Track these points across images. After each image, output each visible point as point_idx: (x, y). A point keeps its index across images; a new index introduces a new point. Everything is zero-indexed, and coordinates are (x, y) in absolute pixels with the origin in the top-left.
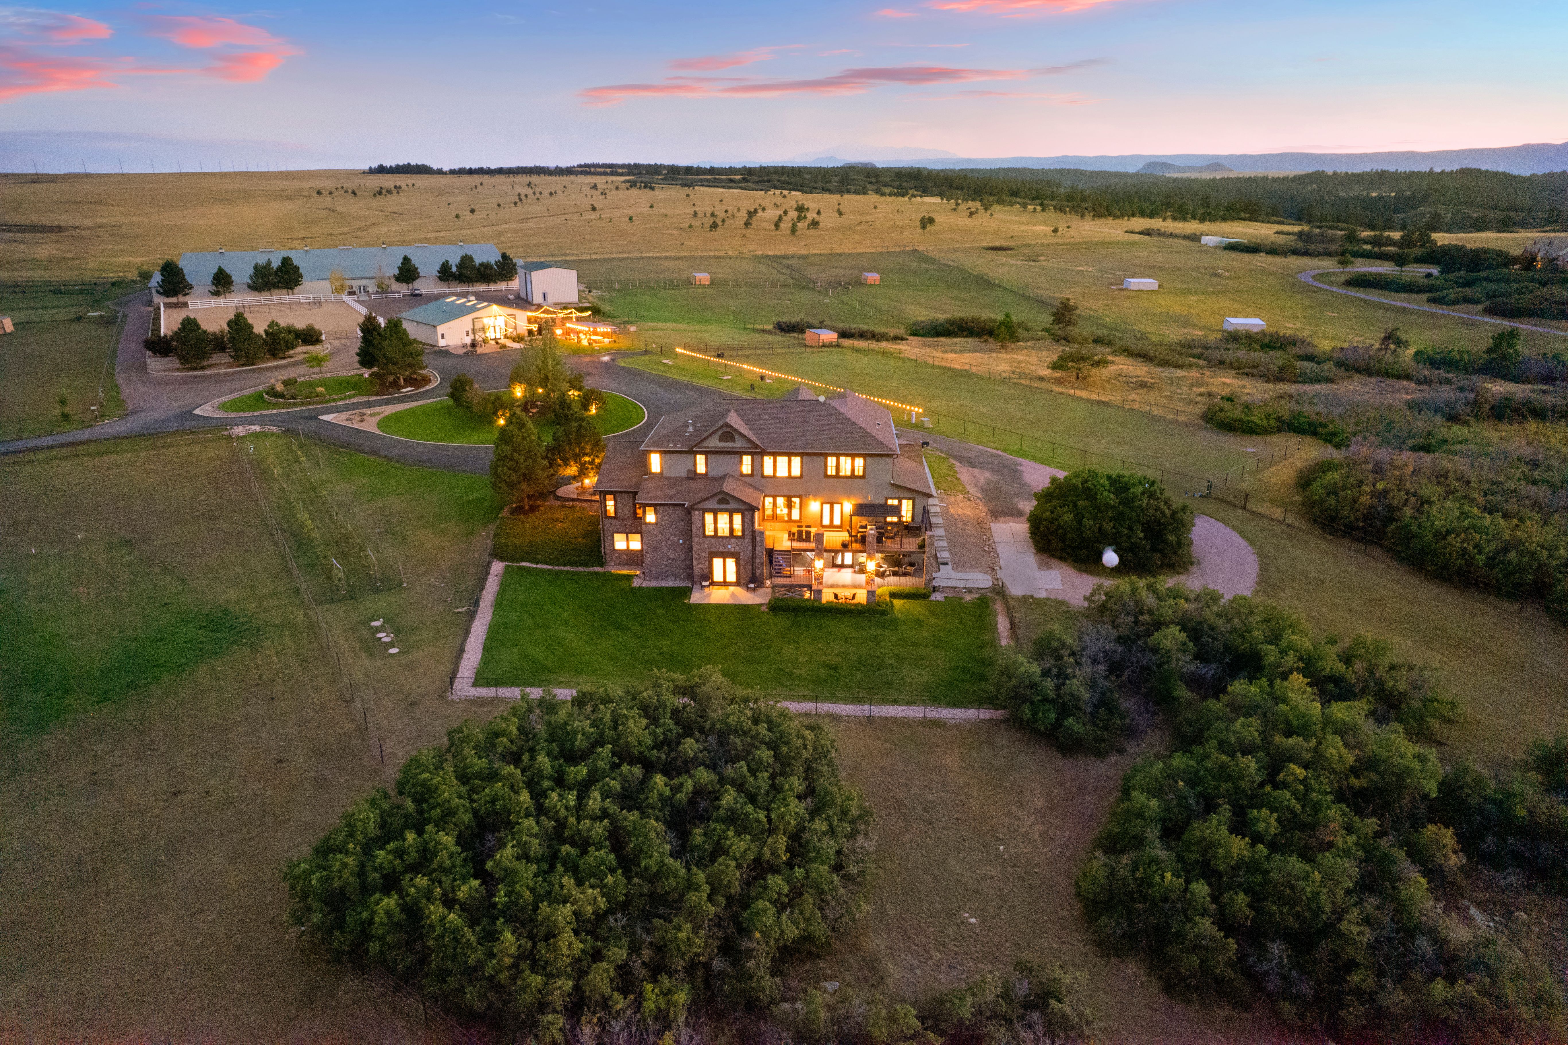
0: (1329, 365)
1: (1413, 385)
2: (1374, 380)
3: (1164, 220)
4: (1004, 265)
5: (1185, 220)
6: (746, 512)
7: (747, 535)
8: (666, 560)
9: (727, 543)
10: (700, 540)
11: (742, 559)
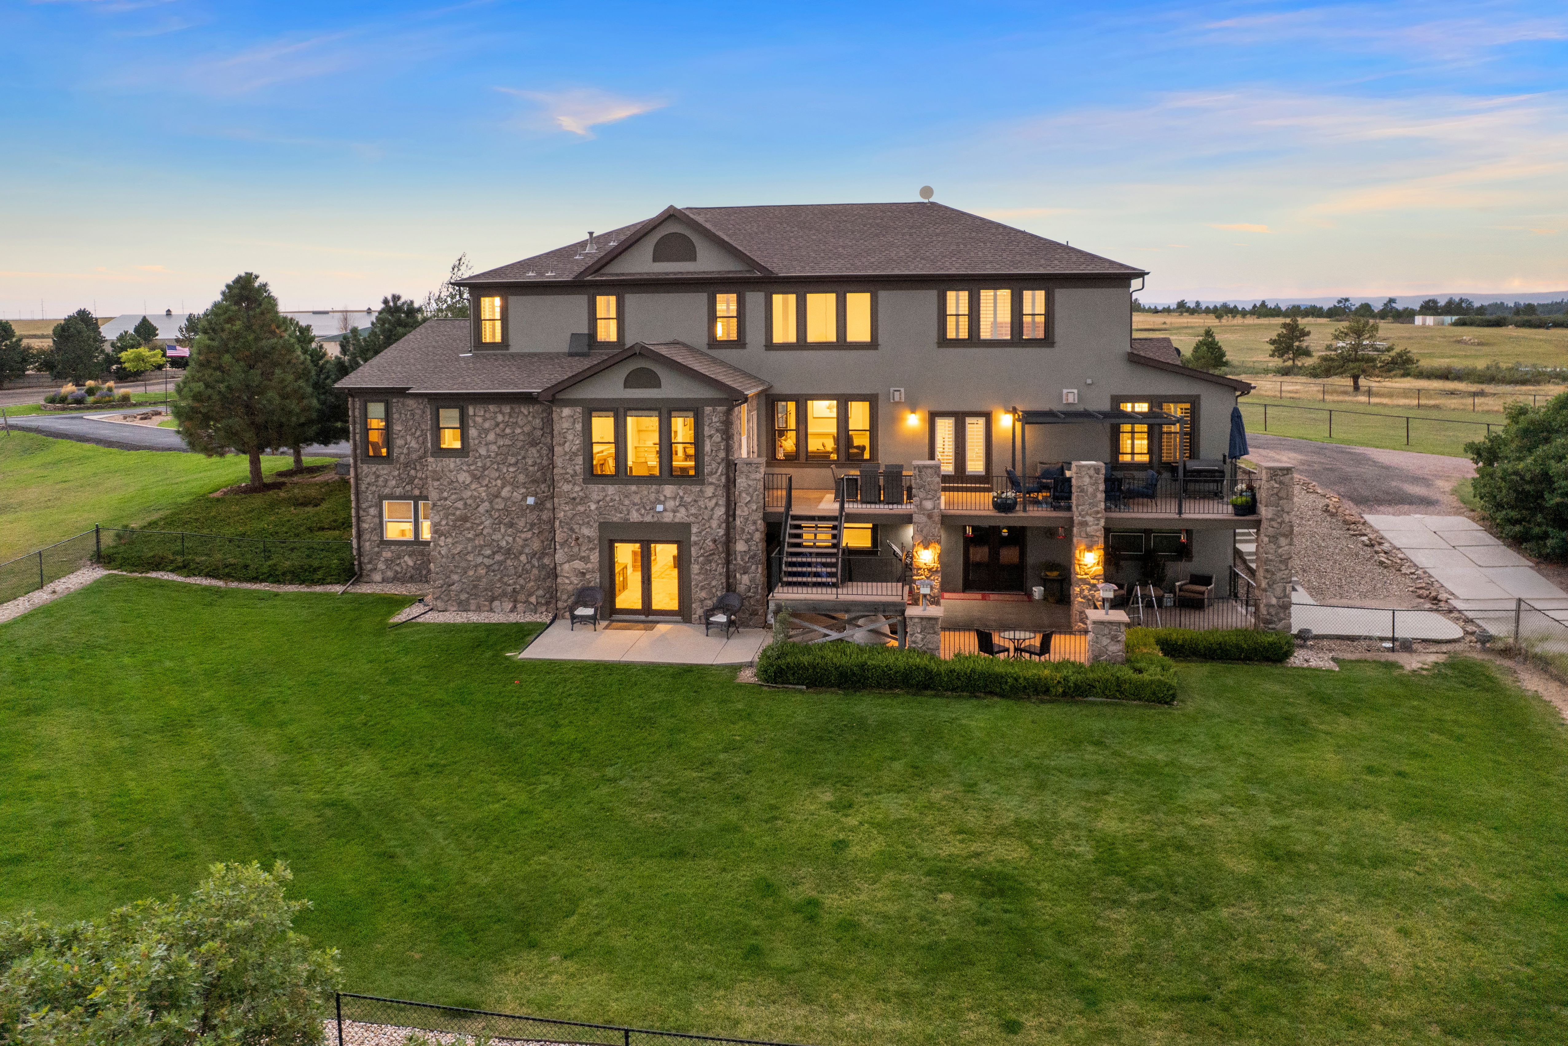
6: (708, 409)
7: (711, 474)
8: (489, 552)
9: (653, 497)
10: (577, 488)
11: (696, 543)
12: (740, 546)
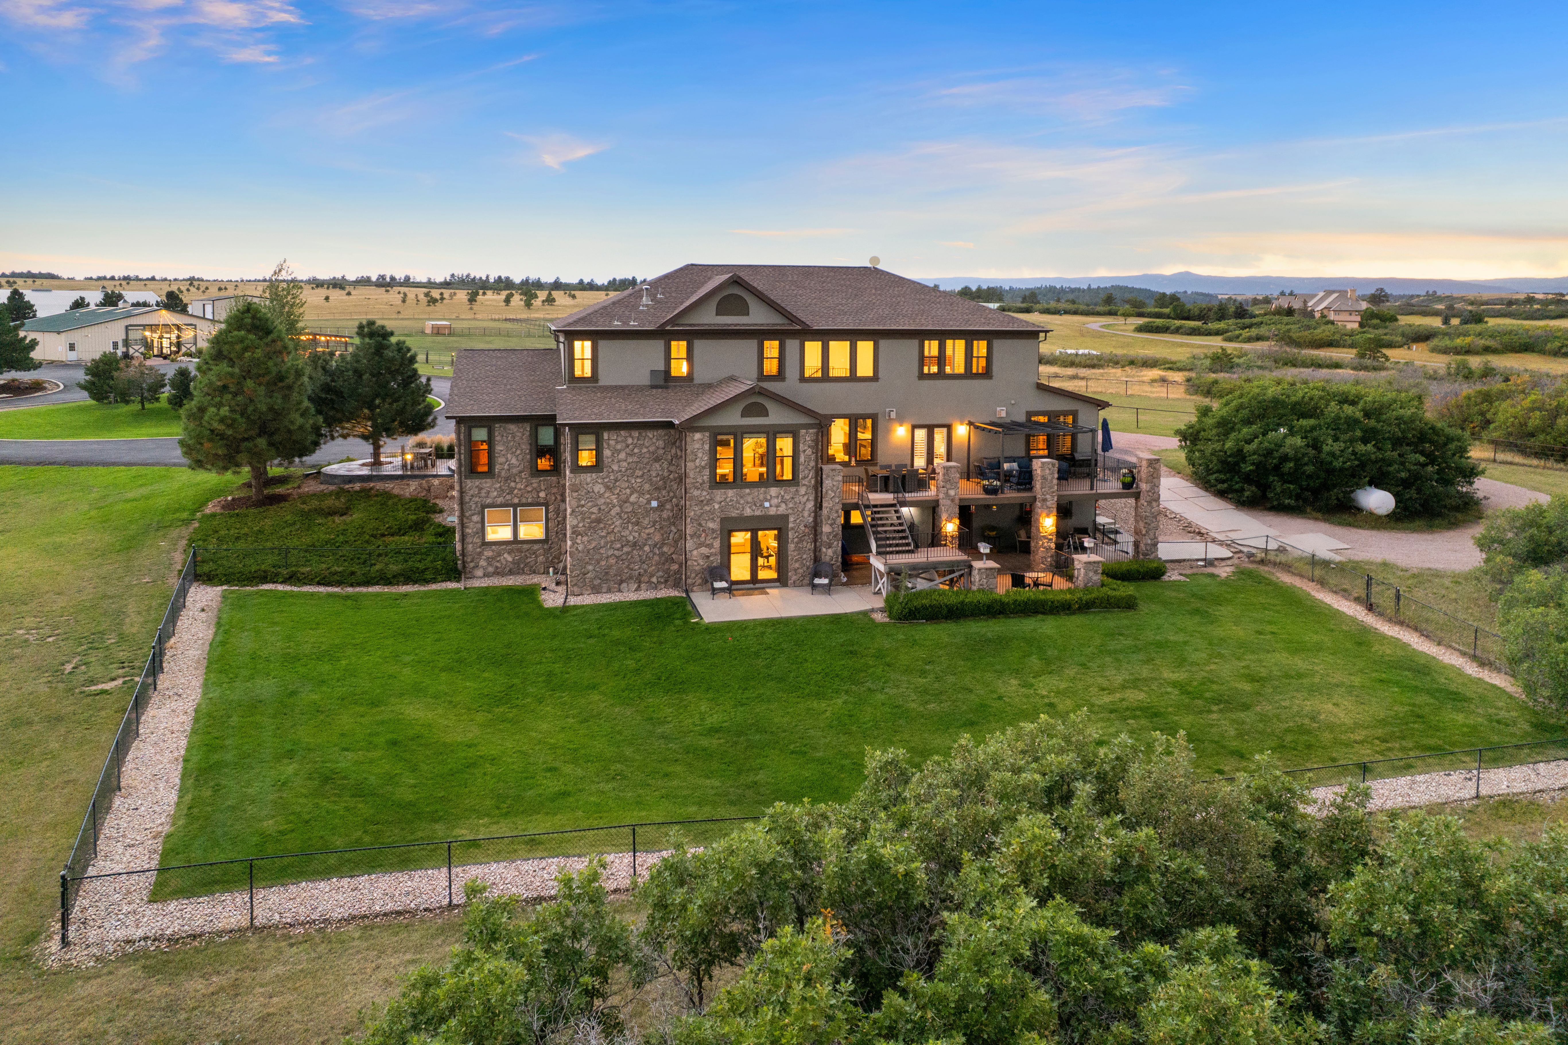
6: (803, 432)
7: (805, 478)
8: (619, 546)
9: (761, 497)
10: (705, 493)
11: (792, 529)
12: (826, 529)
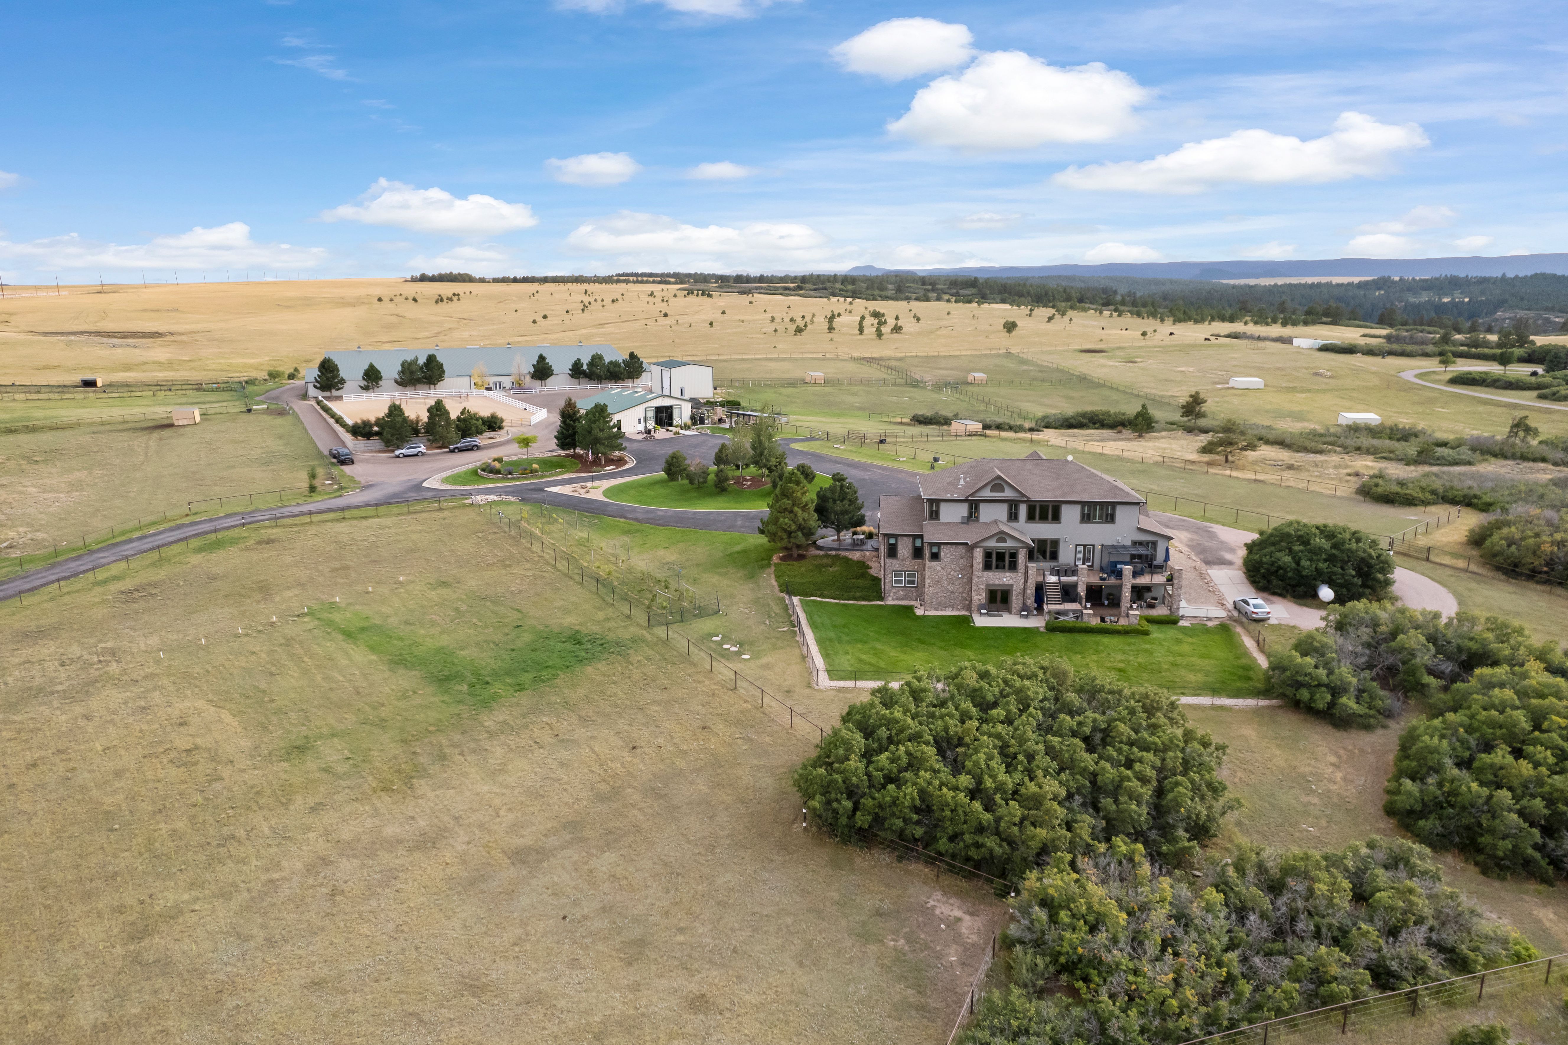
0: (1464, 449)
1: (1551, 467)
2: (1511, 462)
3: (1246, 323)
4: (1103, 366)
5: (1267, 324)
6: (1021, 550)
7: (1021, 569)
8: (946, 592)
9: (1003, 576)
10: (980, 573)
11: (1015, 590)
12: (1029, 591)
